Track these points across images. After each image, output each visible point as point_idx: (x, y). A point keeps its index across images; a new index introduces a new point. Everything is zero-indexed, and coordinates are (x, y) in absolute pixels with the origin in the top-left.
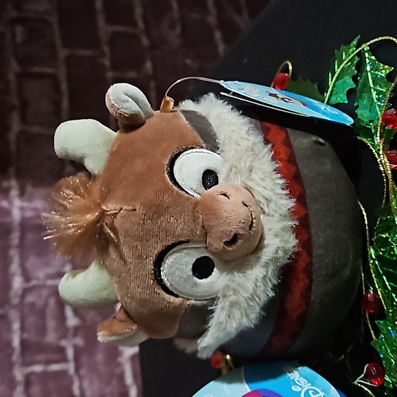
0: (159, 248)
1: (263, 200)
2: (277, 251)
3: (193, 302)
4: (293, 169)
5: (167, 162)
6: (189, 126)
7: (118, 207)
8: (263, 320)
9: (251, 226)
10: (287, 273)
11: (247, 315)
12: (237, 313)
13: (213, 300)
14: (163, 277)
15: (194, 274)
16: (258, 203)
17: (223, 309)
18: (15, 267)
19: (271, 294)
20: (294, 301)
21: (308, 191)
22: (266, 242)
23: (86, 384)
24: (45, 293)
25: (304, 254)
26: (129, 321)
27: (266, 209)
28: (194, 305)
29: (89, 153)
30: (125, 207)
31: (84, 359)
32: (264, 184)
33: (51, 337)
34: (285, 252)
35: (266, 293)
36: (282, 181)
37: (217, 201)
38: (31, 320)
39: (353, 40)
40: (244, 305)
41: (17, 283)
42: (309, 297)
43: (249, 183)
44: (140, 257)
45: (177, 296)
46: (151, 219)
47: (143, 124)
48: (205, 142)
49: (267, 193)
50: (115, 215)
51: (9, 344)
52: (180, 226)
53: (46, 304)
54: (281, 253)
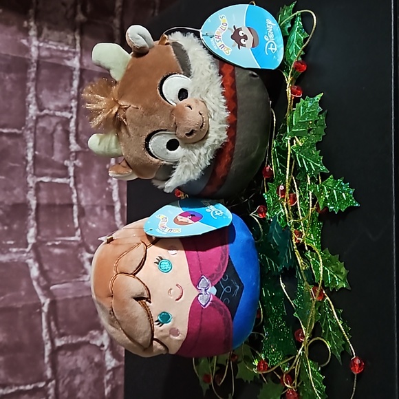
0: (150, 132)
1: (211, 111)
2: (214, 141)
3: (165, 162)
4: (234, 92)
5: (159, 82)
6: (175, 58)
7: (128, 105)
8: (202, 177)
9: (202, 126)
10: (219, 153)
11: (194, 174)
12: (188, 172)
13: (176, 163)
14: (150, 147)
15: (167, 148)
16: (208, 112)
17: (181, 168)
18: (31, 97)
19: (209, 164)
20: (221, 169)
21: (239, 107)
22: (209, 135)
23: (82, 196)
24: (54, 121)
25: (231, 144)
26: (128, 167)
27: (213, 117)
28: (165, 164)
29: (113, 67)
30: (132, 105)
31: (82, 176)
32: (213, 101)
33: (57, 157)
34: (219, 142)
35: (205, 162)
36: (224, 101)
37: (185, 110)
38: (42, 141)
39: (292, 3)
40: (193, 168)
41: (33, 110)
42: (230, 167)
43: (205, 99)
44: (138, 135)
45: (156, 158)
46: (147, 115)
47: (147, 52)
48: (183, 70)
49: (214, 107)
50: (126, 109)
51: (24, 158)
52: (162, 122)
53: (55, 130)
54: (216, 143)
